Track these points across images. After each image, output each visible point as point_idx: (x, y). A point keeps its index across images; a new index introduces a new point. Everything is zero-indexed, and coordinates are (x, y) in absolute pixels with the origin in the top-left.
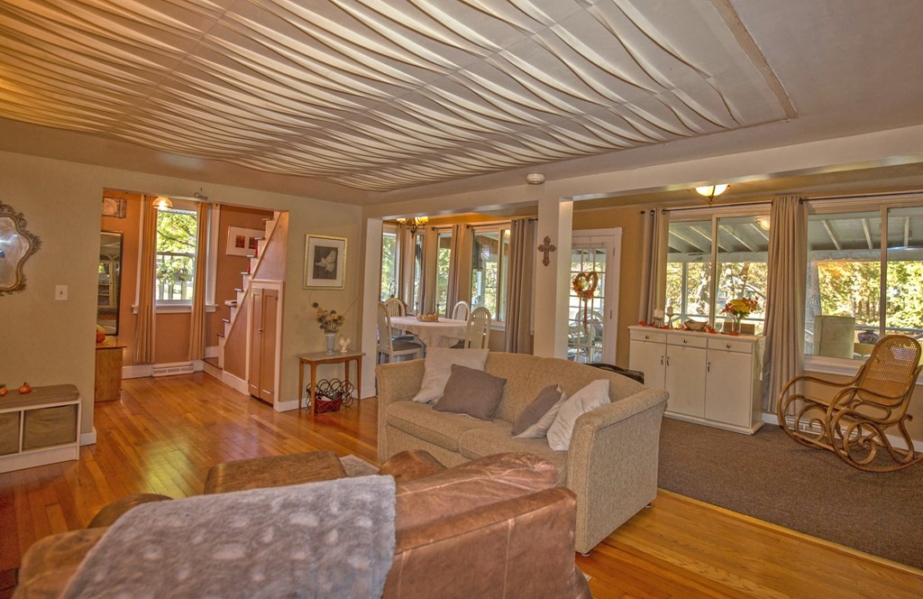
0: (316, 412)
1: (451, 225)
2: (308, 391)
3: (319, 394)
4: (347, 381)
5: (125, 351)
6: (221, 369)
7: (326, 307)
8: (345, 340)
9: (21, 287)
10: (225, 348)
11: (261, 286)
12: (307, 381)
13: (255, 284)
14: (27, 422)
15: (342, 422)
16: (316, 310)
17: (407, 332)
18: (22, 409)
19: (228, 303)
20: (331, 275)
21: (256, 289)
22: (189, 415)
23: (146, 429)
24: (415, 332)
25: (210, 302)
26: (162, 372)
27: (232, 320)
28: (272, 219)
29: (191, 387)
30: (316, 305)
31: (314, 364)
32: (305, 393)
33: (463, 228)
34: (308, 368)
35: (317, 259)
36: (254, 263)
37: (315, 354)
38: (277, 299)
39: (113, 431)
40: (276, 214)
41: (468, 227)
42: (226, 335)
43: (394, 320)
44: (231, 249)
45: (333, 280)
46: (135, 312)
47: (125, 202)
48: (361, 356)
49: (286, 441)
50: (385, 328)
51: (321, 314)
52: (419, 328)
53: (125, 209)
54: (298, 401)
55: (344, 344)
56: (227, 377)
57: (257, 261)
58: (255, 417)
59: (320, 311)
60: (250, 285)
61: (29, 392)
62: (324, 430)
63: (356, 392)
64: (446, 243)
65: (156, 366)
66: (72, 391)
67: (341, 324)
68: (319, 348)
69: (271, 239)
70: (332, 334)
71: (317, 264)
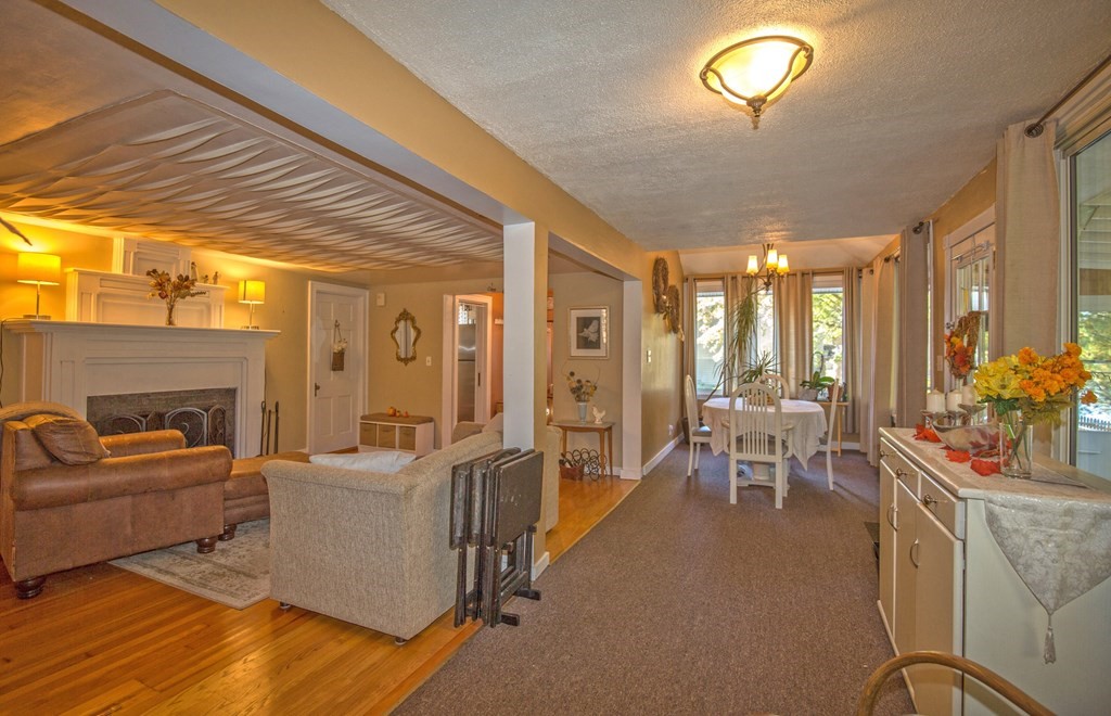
9: (415, 358)
14: (399, 434)
18: (397, 425)
30: (573, 374)
31: (564, 431)
35: (580, 331)
45: (597, 350)
55: (598, 417)
61: (407, 417)
70: (583, 405)
71: (580, 334)
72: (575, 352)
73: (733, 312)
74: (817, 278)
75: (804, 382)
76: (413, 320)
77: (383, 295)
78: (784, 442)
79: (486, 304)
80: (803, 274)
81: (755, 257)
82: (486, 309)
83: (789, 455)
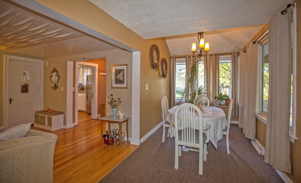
9: (58, 88)
16: (111, 97)
18: (46, 116)
35: (116, 75)
45: (123, 84)
55: (121, 116)
70: (115, 109)
71: (116, 77)
72: (114, 85)
73: (189, 69)
74: (221, 57)
75: (216, 97)
76: (57, 72)
77: (48, 62)
78: (204, 134)
79: (95, 67)
80: (216, 55)
81: (195, 44)
82: (95, 69)
83: (207, 141)
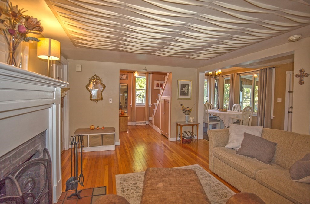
0: (182, 143)
1: (230, 74)
2: (179, 135)
3: (183, 137)
4: (193, 132)
5: (128, 117)
6: (153, 124)
7: (185, 106)
8: (192, 118)
9: (102, 99)
10: (154, 118)
11: (164, 98)
12: (179, 131)
13: (162, 98)
14: (103, 138)
15: (191, 147)
16: (182, 107)
17: (213, 115)
18: (102, 134)
19: (154, 104)
20: (186, 94)
21: (162, 99)
22: (144, 139)
23: (133, 142)
24: (218, 115)
25: (150, 104)
26: (138, 124)
27: (156, 109)
28: (166, 76)
29: (145, 129)
30: (182, 105)
31: (182, 126)
32: (178, 136)
33: (235, 75)
34: (179, 127)
35: (182, 89)
36: (162, 91)
37: (182, 122)
38: (169, 103)
39: (124, 142)
40: (168, 74)
41: (238, 74)
42: (154, 114)
43: (209, 110)
44: (155, 88)
45: (187, 96)
46: (131, 106)
47: (128, 75)
48: (198, 124)
49: (173, 153)
50: (206, 114)
51: (184, 108)
52: (220, 114)
53: (128, 77)
54: (176, 138)
56: (155, 127)
57: (162, 90)
58: (163, 142)
59: (183, 107)
60: (161, 98)
61: (104, 129)
62: (186, 150)
63: (196, 136)
64: (227, 81)
65: (137, 122)
66: (113, 129)
67: (191, 112)
68: (183, 120)
69: (166, 83)
70: (187, 116)
71: (182, 90)
72: (180, 97)
76: (100, 80)
77: (80, 65)
